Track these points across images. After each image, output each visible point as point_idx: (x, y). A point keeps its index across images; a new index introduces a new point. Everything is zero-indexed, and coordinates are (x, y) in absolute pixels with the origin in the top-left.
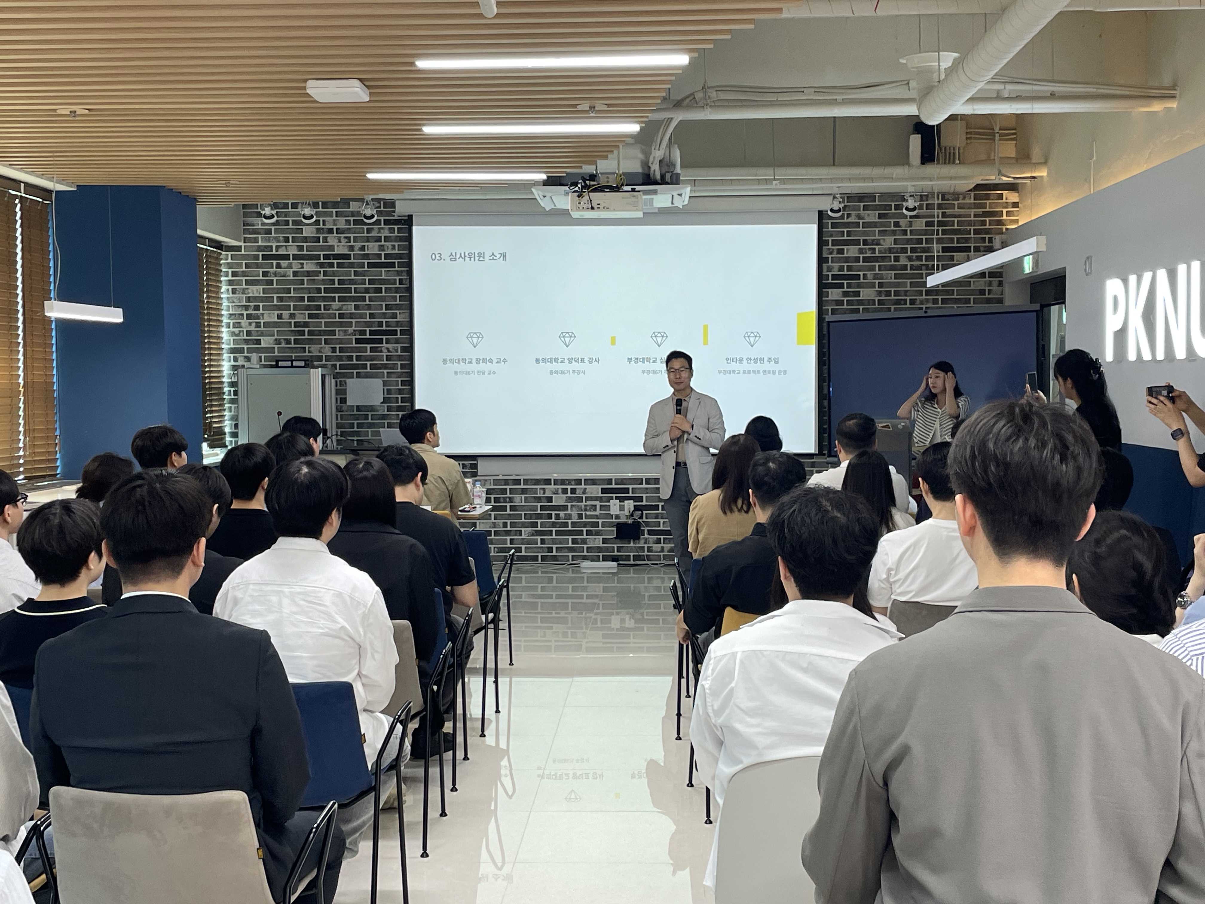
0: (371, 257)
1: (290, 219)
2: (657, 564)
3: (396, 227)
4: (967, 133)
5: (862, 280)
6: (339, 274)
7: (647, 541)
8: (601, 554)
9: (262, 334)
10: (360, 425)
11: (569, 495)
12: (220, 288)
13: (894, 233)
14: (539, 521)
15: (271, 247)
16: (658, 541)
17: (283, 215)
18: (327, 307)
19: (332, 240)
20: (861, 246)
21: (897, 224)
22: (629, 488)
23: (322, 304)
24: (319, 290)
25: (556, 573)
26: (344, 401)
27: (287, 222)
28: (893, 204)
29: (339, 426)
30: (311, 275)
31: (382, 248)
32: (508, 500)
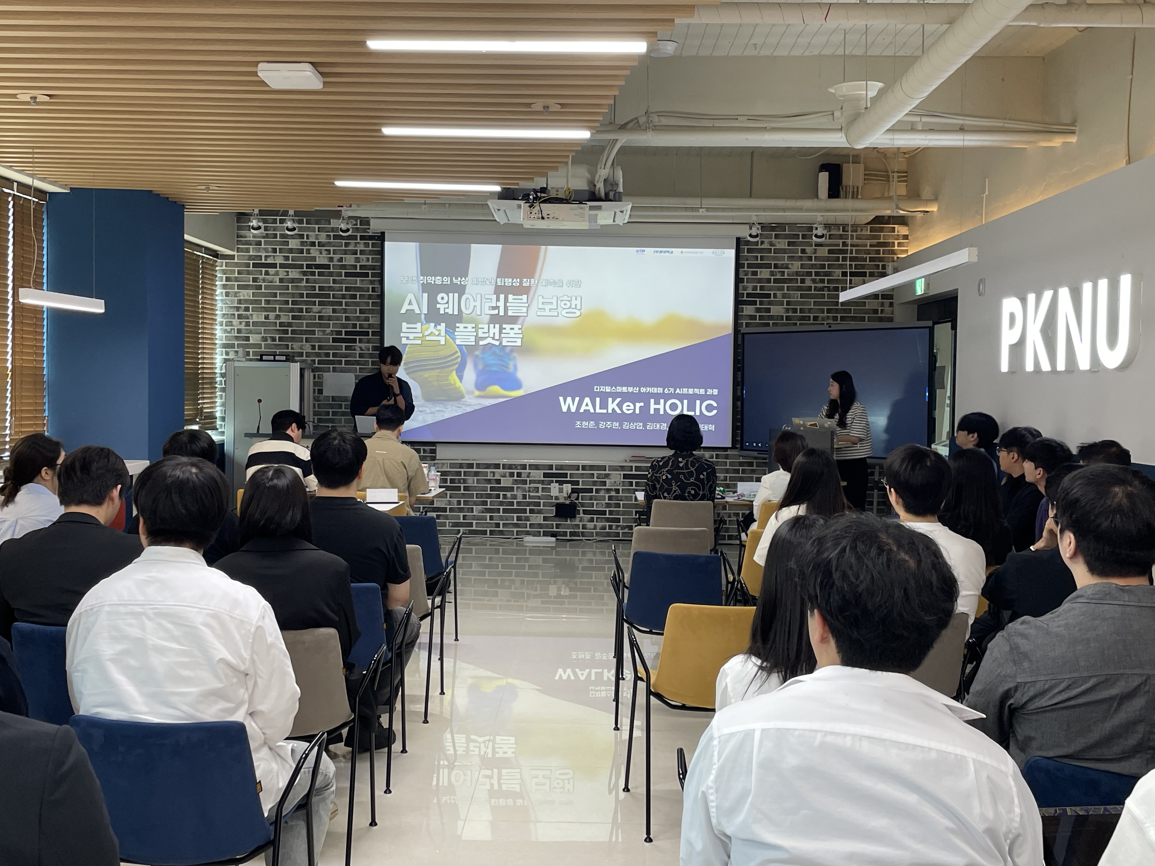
0: (347, 267)
1: (278, 233)
2: (590, 540)
3: (370, 242)
4: (865, 175)
5: (772, 299)
6: (319, 281)
7: (582, 520)
8: (542, 530)
9: (251, 332)
10: (334, 414)
11: (515, 478)
12: (216, 290)
13: (800, 258)
14: (489, 500)
15: (261, 256)
16: (592, 520)
17: (272, 229)
18: (309, 310)
19: (314, 252)
20: (773, 269)
21: (803, 251)
22: (567, 473)
23: (304, 307)
24: (302, 295)
25: (502, 546)
26: (320, 392)
27: (275, 236)
28: (801, 234)
29: (315, 414)
30: (295, 281)
31: (357, 260)
32: (462, 481)
